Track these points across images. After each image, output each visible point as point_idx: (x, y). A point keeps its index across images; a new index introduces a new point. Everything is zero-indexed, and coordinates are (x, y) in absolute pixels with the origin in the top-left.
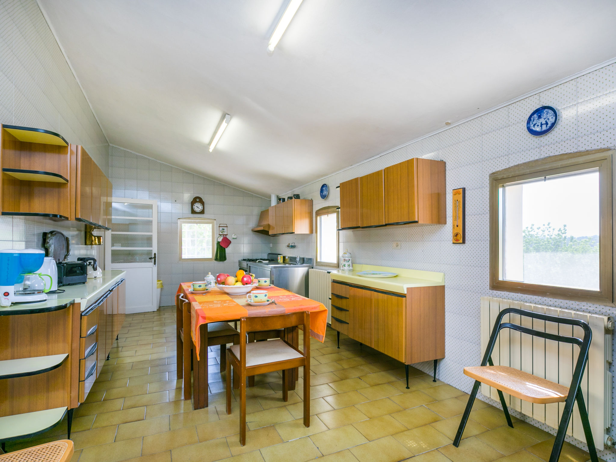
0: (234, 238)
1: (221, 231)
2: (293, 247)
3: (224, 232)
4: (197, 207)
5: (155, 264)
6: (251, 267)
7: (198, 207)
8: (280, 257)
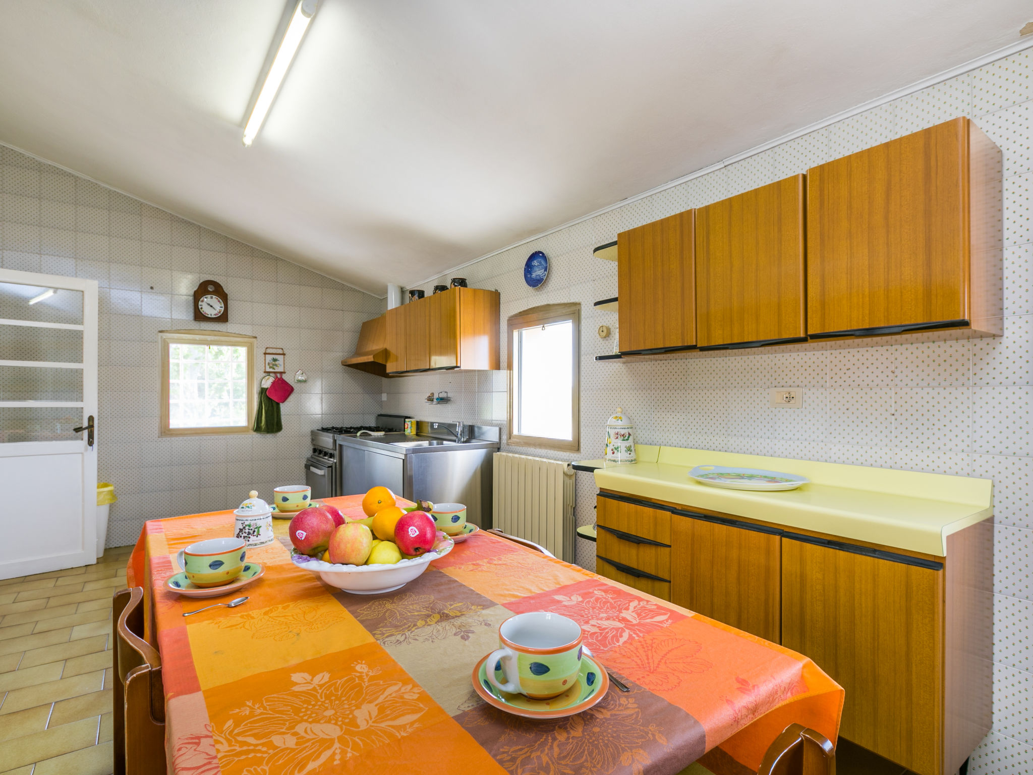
0: (299, 381)
1: (269, 364)
2: (443, 400)
3: (276, 365)
4: (209, 304)
5: (91, 443)
6: (344, 448)
7: (211, 306)
8: (409, 423)
